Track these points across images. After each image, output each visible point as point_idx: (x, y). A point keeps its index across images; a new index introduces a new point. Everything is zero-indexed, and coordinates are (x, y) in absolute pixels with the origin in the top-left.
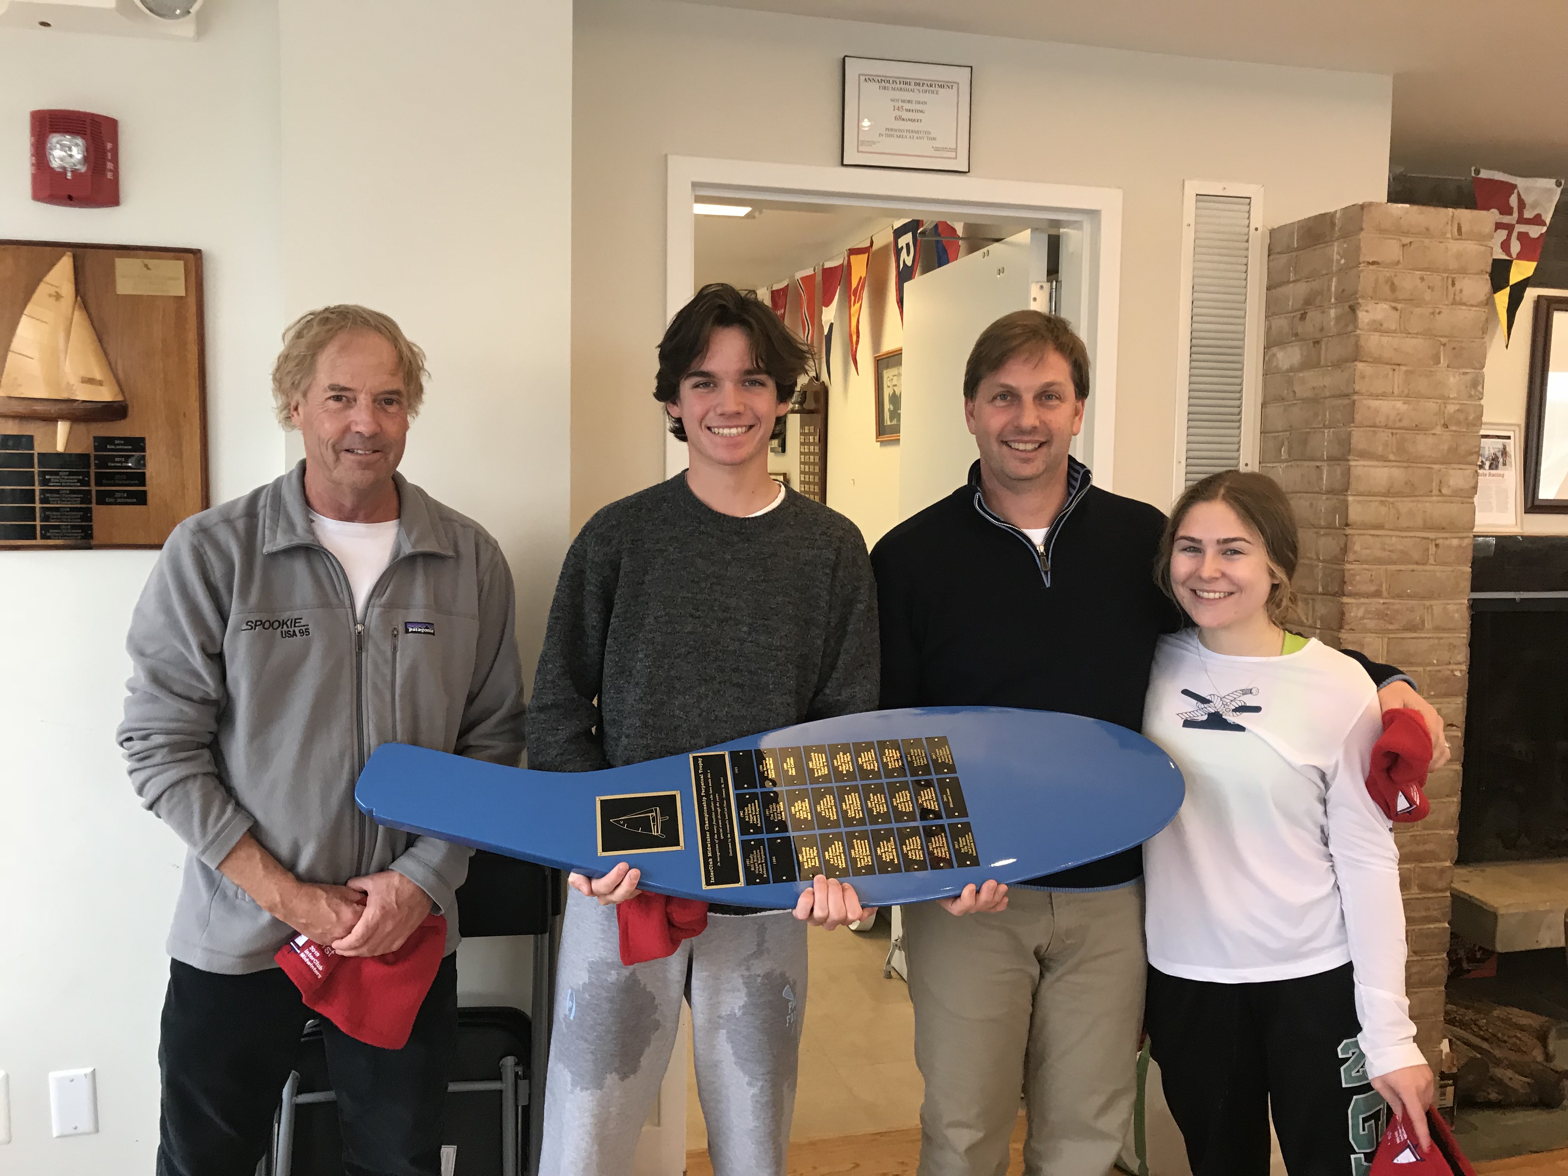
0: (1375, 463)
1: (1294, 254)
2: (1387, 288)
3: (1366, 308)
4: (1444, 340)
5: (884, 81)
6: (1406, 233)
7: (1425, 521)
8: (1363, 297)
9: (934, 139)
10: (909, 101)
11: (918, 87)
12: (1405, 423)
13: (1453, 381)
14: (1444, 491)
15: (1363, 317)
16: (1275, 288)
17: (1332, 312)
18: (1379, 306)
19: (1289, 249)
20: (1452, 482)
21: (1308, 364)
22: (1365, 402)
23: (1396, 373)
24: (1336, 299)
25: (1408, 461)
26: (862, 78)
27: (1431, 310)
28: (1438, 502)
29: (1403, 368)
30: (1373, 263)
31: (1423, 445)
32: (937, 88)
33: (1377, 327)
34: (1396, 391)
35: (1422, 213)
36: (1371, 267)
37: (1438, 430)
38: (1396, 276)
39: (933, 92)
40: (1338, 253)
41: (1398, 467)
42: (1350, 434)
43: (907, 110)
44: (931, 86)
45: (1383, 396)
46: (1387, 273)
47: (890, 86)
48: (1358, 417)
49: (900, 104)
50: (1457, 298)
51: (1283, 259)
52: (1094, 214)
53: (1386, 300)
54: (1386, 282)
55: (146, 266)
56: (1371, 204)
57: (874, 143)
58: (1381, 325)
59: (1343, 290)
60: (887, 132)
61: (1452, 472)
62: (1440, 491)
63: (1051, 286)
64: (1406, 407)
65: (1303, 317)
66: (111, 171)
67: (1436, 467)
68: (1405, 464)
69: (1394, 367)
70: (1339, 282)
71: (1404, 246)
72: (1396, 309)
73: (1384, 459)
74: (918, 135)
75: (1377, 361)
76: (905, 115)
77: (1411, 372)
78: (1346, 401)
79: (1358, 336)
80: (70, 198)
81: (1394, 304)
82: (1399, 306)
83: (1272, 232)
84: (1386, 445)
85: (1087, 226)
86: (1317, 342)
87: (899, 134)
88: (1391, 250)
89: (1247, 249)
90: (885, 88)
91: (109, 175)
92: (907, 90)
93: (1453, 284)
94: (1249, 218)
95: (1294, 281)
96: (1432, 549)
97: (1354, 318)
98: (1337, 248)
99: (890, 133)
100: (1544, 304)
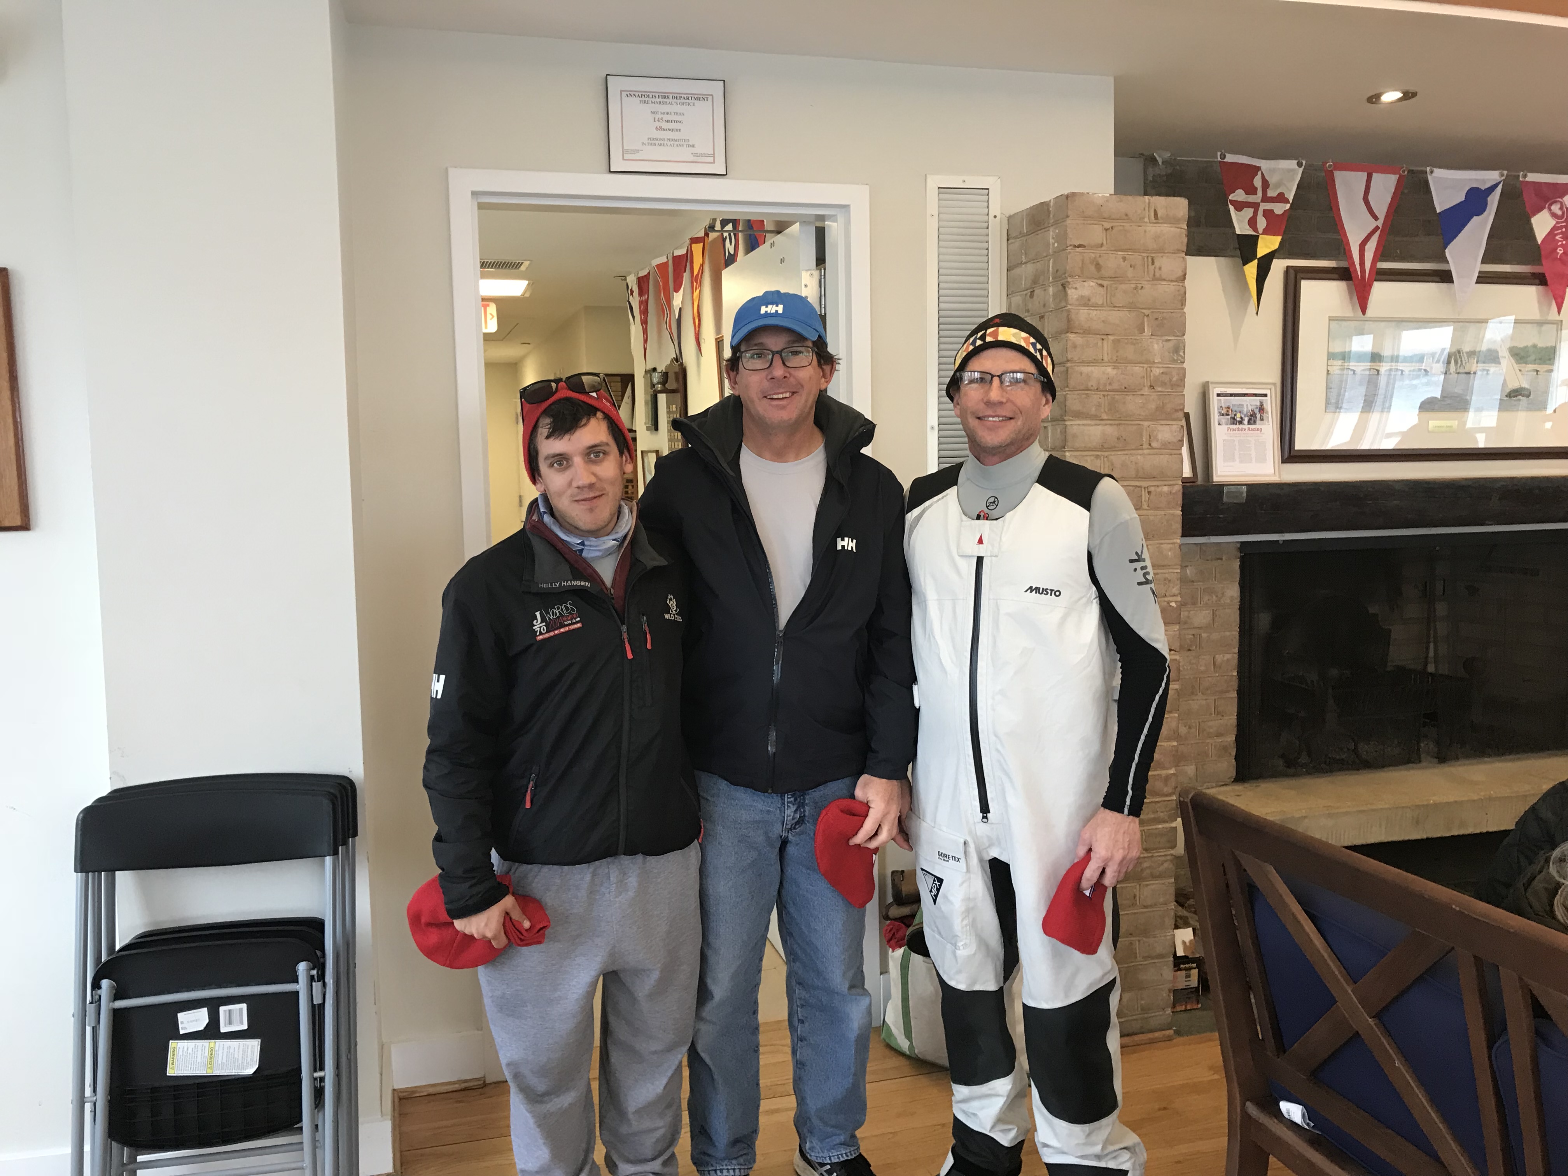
0: (1089, 422)
1: (1024, 238)
2: (1092, 268)
3: (1075, 286)
4: (1147, 312)
5: (644, 96)
6: (1108, 219)
7: (1137, 471)
8: (1071, 276)
9: (693, 146)
10: (668, 113)
11: (675, 100)
12: (1115, 386)
13: (1157, 348)
14: (1154, 444)
15: (1073, 294)
16: (1013, 269)
17: (1051, 290)
18: (1085, 284)
19: (1022, 235)
20: (1160, 437)
22: (1077, 368)
23: (1105, 342)
24: (1053, 278)
25: (1120, 419)
26: (624, 94)
27: (1133, 286)
28: (1149, 454)
29: (1111, 338)
30: (1080, 246)
31: (1132, 404)
32: (693, 101)
33: (1086, 302)
34: (1106, 359)
35: (1121, 201)
36: (1078, 250)
37: (1146, 391)
38: (1100, 256)
39: (689, 104)
40: (1053, 238)
41: (1111, 425)
43: (667, 121)
44: (688, 98)
45: (1094, 362)
46: (1092, 254)
47: (650, 100)
48: (1072, 383)
49: (660, 116)
50: (1157, 275)
51: (1017, 244)
52: (846, 207)
53: (1090, 278)
54: (1092, 262)
56: (1074, 194)
57: (638, 151)
58: (1089, 300)
59: (1057, 271)
60: (649, 141)
61: (1160, 428)
62: (1150, 445)
63: (820, 273)
64: (1115, 372)
65: (1032, 296)
67: (1146, 424)
68: (1117, 422)
69: (1103, 337)
70: (1054, 263)
71: (1106, 230)
72: (1102, 286)
73: (1096, 417)
74: (678, 143)
75: (1087, 332)
76: (665, 125)
77: (1119, 341)
79: (1069, 311)
81: (1100, 282)
82: (1105, 283)
83: (1010, 218)
84: (1099, 405)
85: (841, 219)
86: (1042, 317)
87: (660, 143)
88: (1096, 234)
89: (988, 235)
90: (645, 102)
92: (665, 103)
93: (1153, 263)
94: (988, 207)
95: (1025, 263)
96: (1145, 496)
97: (1066, 294)
98: (1051, 233)
99: (653, 142)
100: (1292, 273)
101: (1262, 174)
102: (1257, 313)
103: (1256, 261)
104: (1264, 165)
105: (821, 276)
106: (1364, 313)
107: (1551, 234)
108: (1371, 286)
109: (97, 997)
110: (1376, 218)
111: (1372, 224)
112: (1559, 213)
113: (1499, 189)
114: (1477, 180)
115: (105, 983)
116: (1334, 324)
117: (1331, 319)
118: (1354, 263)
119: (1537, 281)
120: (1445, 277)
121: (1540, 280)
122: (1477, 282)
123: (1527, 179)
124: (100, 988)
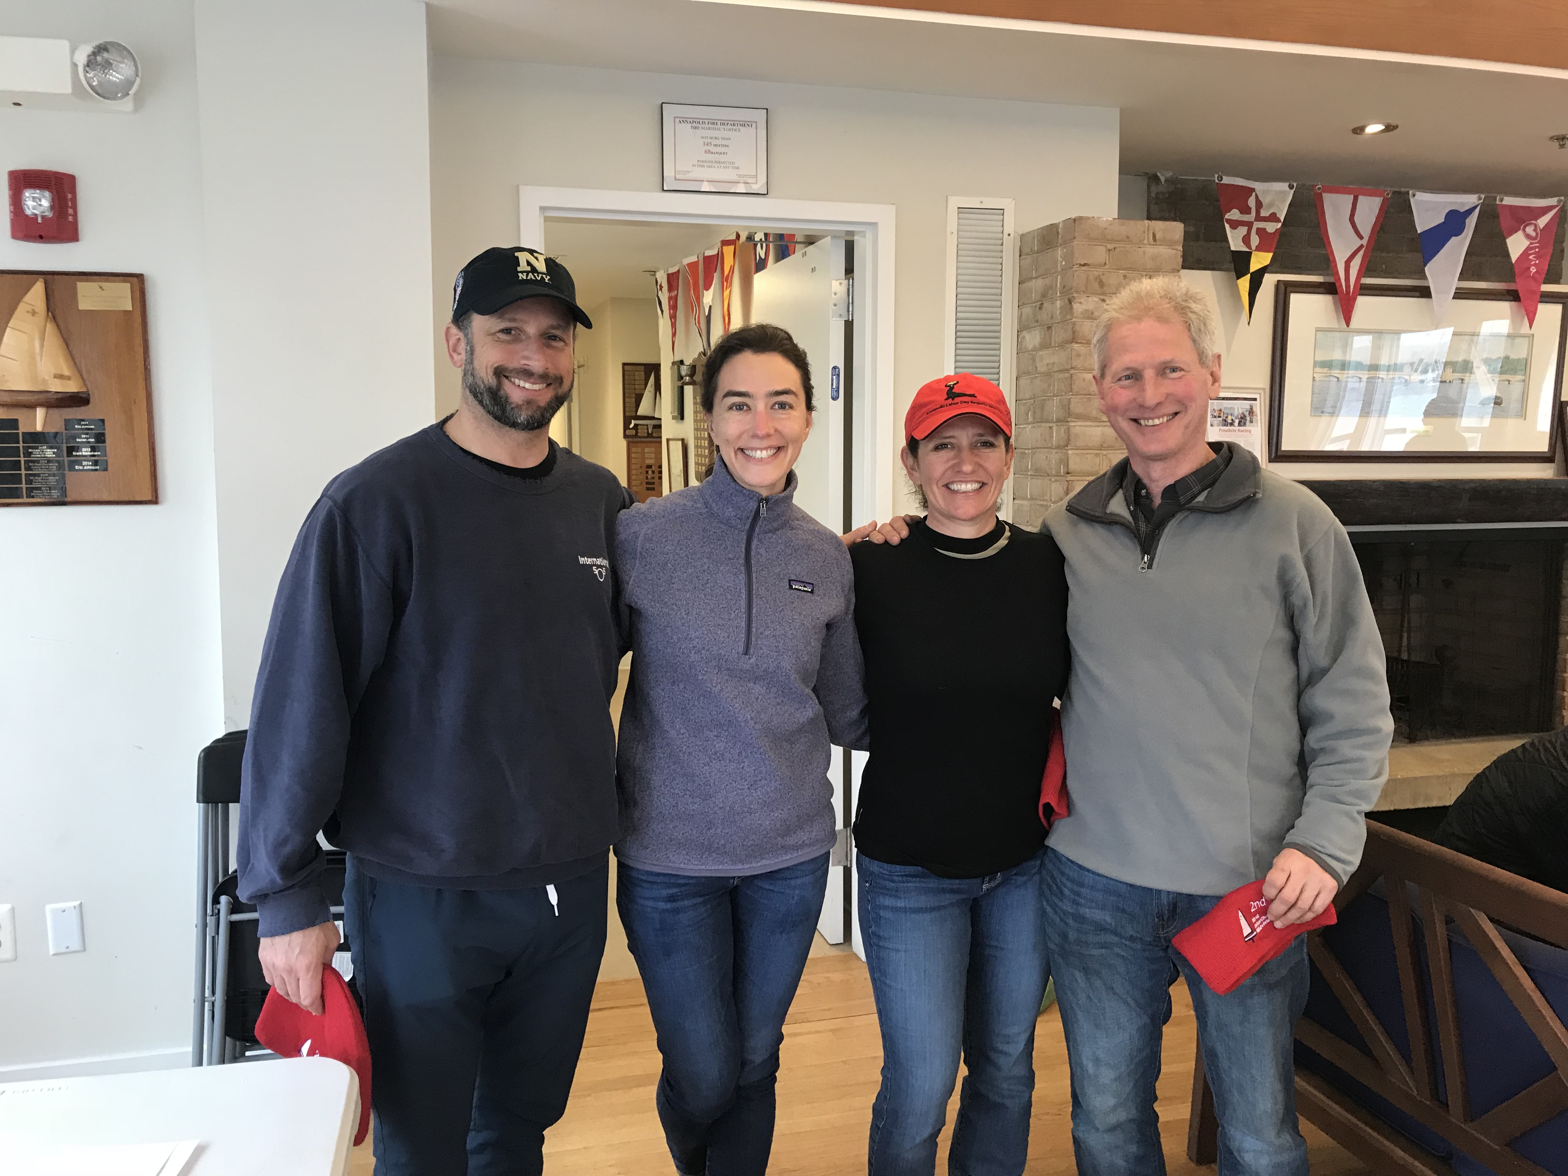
1: (1035, 255)
2: (1096, 285)
3: (1079, 300)
5: (696, 123)
6: (1111, 241)
8: (1077, 292)
9: (738, 168)
10: (716, 138)
11: (723, 127)
15: (1078, 308)
16: (1024, 283)
17: (1058, 303)
18: (1090, 299)
19: (1032, 252)
21: (1045, 345)
24: (1060, 293)
26: (677, 120)
30: (1085, 265)
32: (739, 127)
33: (1089, 316)
35: (1123, 225)
36: (1083, 268)
38: (1103, 274)
39: (735, 130)
40: (1061, 257)
42: (1069, 400)
43: (715, 145)
44: (734, 125)
46: (1096, 272)
47: (700, 126)
48: (1075, 387)
49: (709, 140)
51: (1028, 260)
52: (874, 225)
53: (1095, 294)
54: (1096, 279)
55: (101, 287)
56: (1081, 218)
57: (688, 172)
58: (1092, 313)
59: (1064, 287)
60: (699, 163)
63: (849, 282)
65: (1040, 308)
66: (71, 215)
70: (1062, 279)
71: (1109, 250)
73: (1096, 420)
74: (725, 165)
76: (713, 149)
78: (1067, 375)
79: (1074, 324)
80: (41, 237)
81: (1102, 297)
83: (1022, 236)
85: (869, 235)
86: (1049, 328)
87: (710, 164)
88: (1099, 254)
89: (1002, 252)
90: (695, 128)
91: (70, 218)
92: (714, 129)
94: (1003, 226)
95: (1036, 278)
97: (1072, 308)
98: (1059, 252)
99: (701, 164)
100: (1282, 287)
101: (1257, 196)
102: (1249, 324)
103: (1249, 276)
104: (1258, 186)
105: (849, 285)
106: (1348, 324)
107: (1525, 254)
108: (1355, 299)
109: (217, 911)
110: (1361, 238)
111: (1358, 243)
112: (1533, 234)
113: (1477, 210)
114: (1456, 203)
115: (224, 899)
116: (1319, 334)
117: (1318, 330)
118: (1339, 279)
119: (1511, 298)
120: (1425, 293)
121: (1513, 296)
122: (1454, 298)
123: (1504, 203)
124: (219, 903)
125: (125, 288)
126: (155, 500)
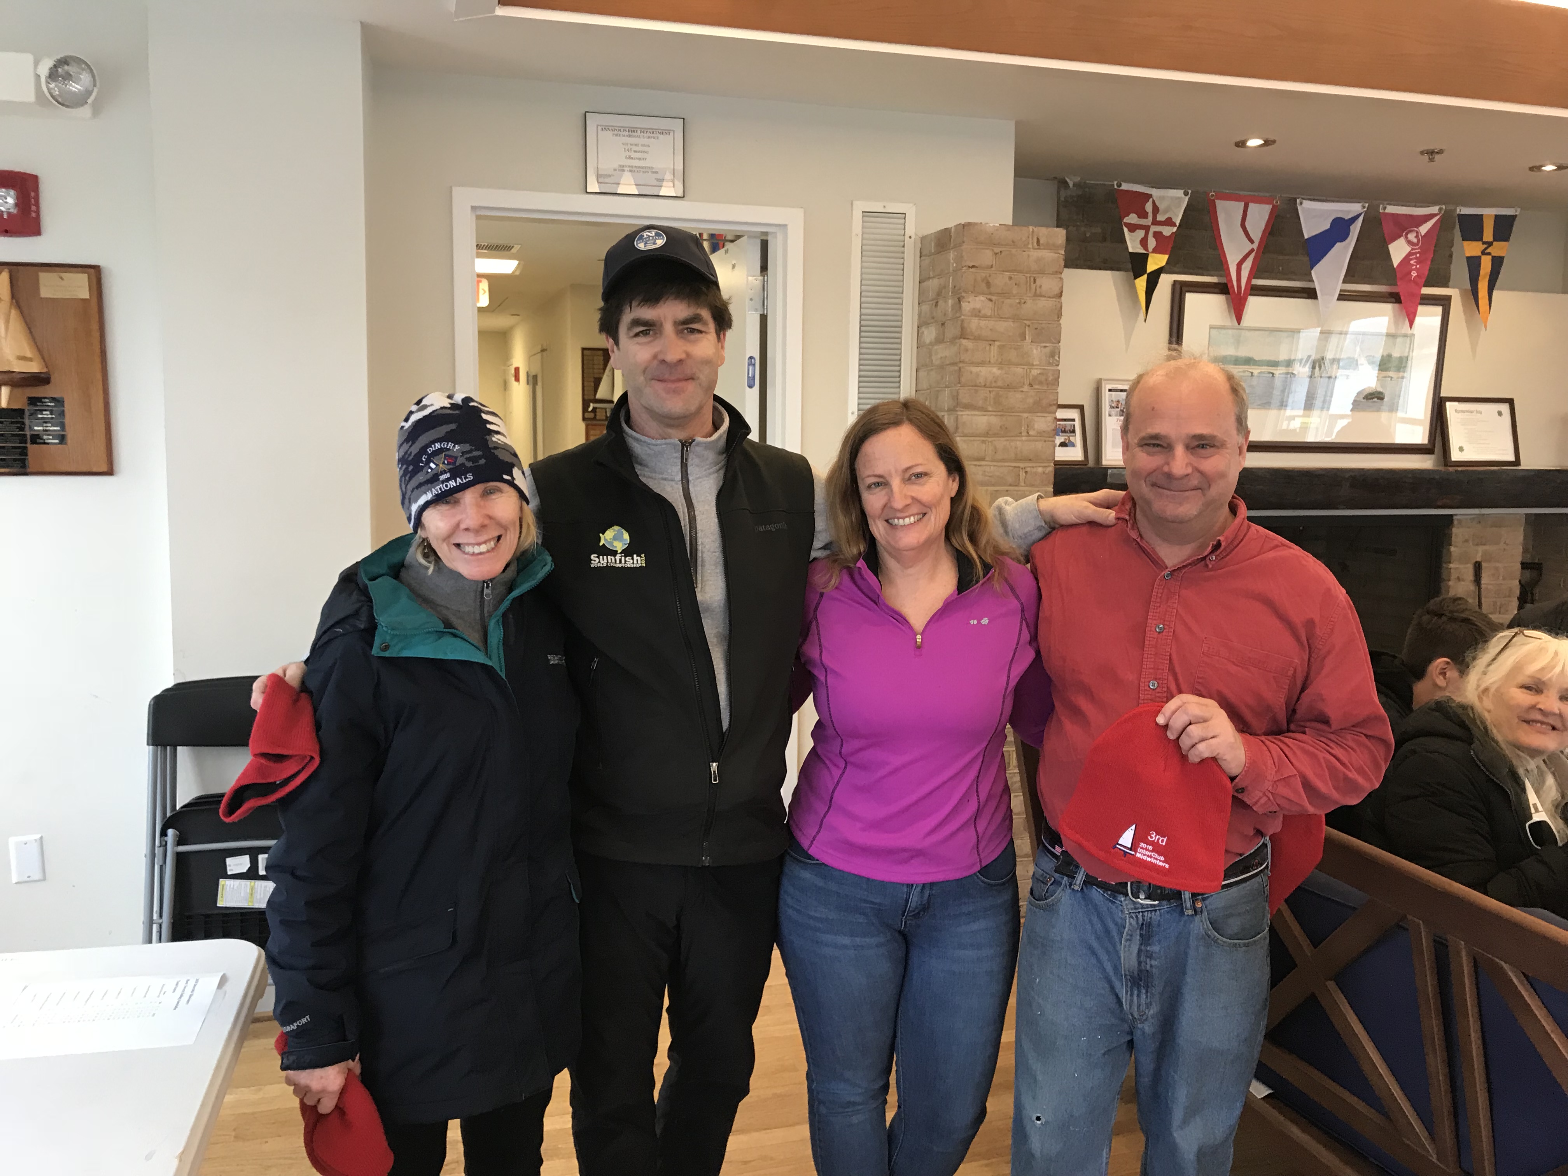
0: (977, 413)
1: (932, 257)
2: (983, 286)
3: (968, 300)
4: (1027, 323)
5: (617, 130)
6: (999, 244)
7: (1016, 454)
8: (966, 292)
9: (656, 173)
10: (636, 145)
11: (643, 134)
12: (1000, 383)
13: (1037, 353)
14: (1031, 433)
15: (966, 307)
16: (924, 282)
17: (950, 302)
18: (977, 298)
19: (930, 254)
20: (1036, 426)
21: (939, 340)
22: (968, 368)
23: (992, 347)
24: (952, 293)
25: (1002, 411)
26: (600, 128)
27: (1018, 301)
28: (1026, 441)
29: (997, 343)
30: (973, 267)
31: (1014, 399)
32: (658, 135)
33: (977, 313)
34: (992, 361)
35: (1009, 230)
36: (971, 270)
37: (1026, 388)
38: (990, 276)
39: (654, 138)
40: (953, 259)
41: (996, 415)
43: (635, 151)
44: (653, 133)
45: (982, 363)
46: (983, 274)
47: (622, 133)
48: (963, 380)
49: (629, 147)
50: (1038, 292)
51: (927, 261)
52: (784, 226)
53: (983, 294)
54: (983, 281)
55: (61, 278)
56: (969, 224)
57: (610, 176)
58: (980, 312)
59: (955, 287)
60: (620, 168)
61: (1036, 419)
62: (1028, 433)
64: (1000, 372)
65: (936, 305)
66: (35, 212)
67: (1025, 415)
68: (999, 413)
69: (991, 343)
70: (953, 279)
71: (996, 254)
72: (990, 300)
73: (983, 409)
74: (644, 170)
75: (977, 338)
76: (633, 155)
77: (1003, 346)
78: (956, 368)
79: (962, 321)
80: (6, 231)
81: (989, 297)
82: (994, 298)
83: (923, 239)
84: (986, 399)
85: (780, 237)
86: (943, 324)
87: (630, 169)
88: (986, 257)
89: (903, 253)
90: (617, 135)
91: (34, 215)
92: (634, 136)
93: (1035, 282)
94: (904, 229)
95: (932, 278)
96: (1022, 475)
97: (960, 307)
98: (952, 255)
99: (623, 168)
100: (1178, 287)
101: (1154, 202)
102: (1145, 321)
103: (1145, 276)
104: (1155, 193)
105: (764, 281)
106: (1239, 324)
107: (1406, 260)
108: (1246, 299)
109: (164, 843)
110: (1252, 241)
111: (1248, 246)
112: (1415, 240)
113: (1361, 218)
114: (1341, 211)
115: (170, 832)
116: (1214, 332)
117: (1212, 327)
118: (1231, 280)
119: (1393, 300)
120: (1311, 294)
121: (1394, 298)
122: (1338, 299)
123: (1387, 211)
124: (166, 835)
125: (82, 279)
126: (110, 472)
